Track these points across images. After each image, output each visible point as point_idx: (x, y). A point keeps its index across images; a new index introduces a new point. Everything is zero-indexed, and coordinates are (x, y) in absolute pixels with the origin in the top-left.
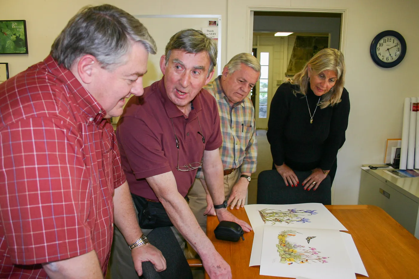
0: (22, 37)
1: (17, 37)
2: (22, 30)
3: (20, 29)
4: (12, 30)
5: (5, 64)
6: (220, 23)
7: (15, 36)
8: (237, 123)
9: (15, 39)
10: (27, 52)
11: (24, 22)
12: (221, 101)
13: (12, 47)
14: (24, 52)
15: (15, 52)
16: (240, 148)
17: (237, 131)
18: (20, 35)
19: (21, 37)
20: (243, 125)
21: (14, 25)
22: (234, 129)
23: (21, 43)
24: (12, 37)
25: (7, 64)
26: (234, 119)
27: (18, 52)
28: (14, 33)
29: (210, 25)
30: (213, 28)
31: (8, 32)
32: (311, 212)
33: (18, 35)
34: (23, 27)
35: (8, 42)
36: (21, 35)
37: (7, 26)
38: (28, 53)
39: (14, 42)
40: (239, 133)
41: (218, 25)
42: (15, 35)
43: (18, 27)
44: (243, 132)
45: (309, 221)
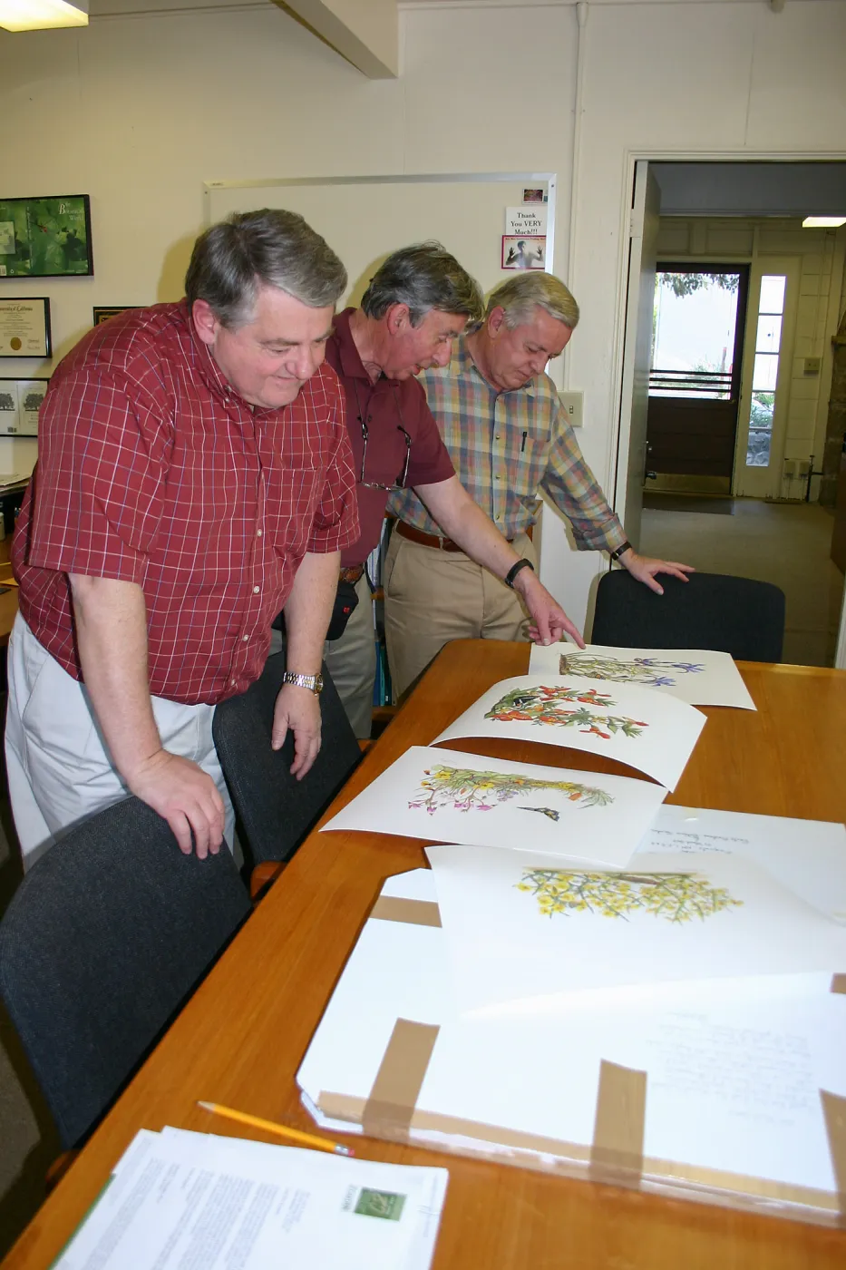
0: (81, 236)
1: (69, 237)
2: (82, 219)
3: (76, 215)
4: (58, 217)
5: (43, 301)
6: (551, 194)
7: (64, 234)
8: (509, 429)
9: (65, 240)
10: (90, 272)
11: (86, 198)
12: (465, 378)
13: (58, 260)
14: (85, 271)
15: (64, 272)
16: (506, 489)
17: (508, 448)
18: (75, 231)
19: (78, 236)
20: (525, 434)
21: (63, 208)
22: (502, 442)
23: (77, 250)
24: (58, 236)
25: (47, 300)
26: (500, 417)
27: (72, 271)
28: (63, 227)
29: (525, 200)
30: (533, 208)
31: (51, 225)
32: (689, 668)
33: (71, 231)
34: (82, 211)
35: (49, 248)
36: (79, 230)
37: (49, 210)
38: (93, 274)
39: (63, 246)
40: (514, 452)
41: (546, 199)
42: (64, 230)
43: (72, 212)
44: (523, 450)
45: (671, 683)
